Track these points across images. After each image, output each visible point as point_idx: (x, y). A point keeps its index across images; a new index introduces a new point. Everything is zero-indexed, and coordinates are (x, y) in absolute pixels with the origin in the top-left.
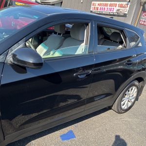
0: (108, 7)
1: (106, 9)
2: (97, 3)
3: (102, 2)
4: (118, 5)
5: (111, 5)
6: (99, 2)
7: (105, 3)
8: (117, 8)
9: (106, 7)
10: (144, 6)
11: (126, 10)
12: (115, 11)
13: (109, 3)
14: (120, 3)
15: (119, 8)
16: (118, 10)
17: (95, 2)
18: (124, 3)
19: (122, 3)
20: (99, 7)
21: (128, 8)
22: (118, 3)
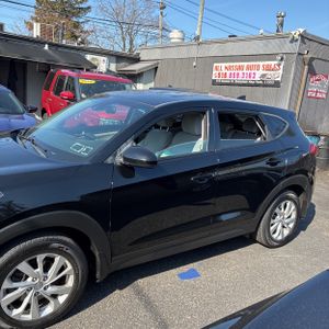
0: (245, 71)
1: (241, 75)
2: (223, 65)
3: (232, 64)
4: (261, 68)
5: (248, 68)
6: (227, 64)
7: (238, 64)
8: (261, 72)
9: (241, 72)
10: (310, 65)
11: (277, 75)
12: (257, 78)
13: (245, 64)
14: (266, 63)
15: (265, 72)
16: (264, 75)
17: (219, 64)
18: (273, 63)
19: (269, 63)
20: (228, 72)
21: (281, 72)
22: (261, 63)
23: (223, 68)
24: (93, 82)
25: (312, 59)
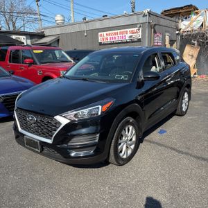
0: (119, 35)
1: (117, 38)
2: (105, 33)
3: (110, 32)
4: (129, 32)
5: (121, 33)
6: (107, 33)
7: (114, 32)
8: (129, 35)
9: (116, 36)
10: (154, 28)
11: (139, 35)
12: (127, 38)
13: (119, 31)
14: (131, 29)
15: (131, 35)
16: (130, 37)
17: (102, 33)
18: (135, 29)
19: (133, 29)
20: (109, 37)
21: (140, 33)
22: (128, 30)
23: (105, 35)
24: (42, 51)
25: (155, 25)
